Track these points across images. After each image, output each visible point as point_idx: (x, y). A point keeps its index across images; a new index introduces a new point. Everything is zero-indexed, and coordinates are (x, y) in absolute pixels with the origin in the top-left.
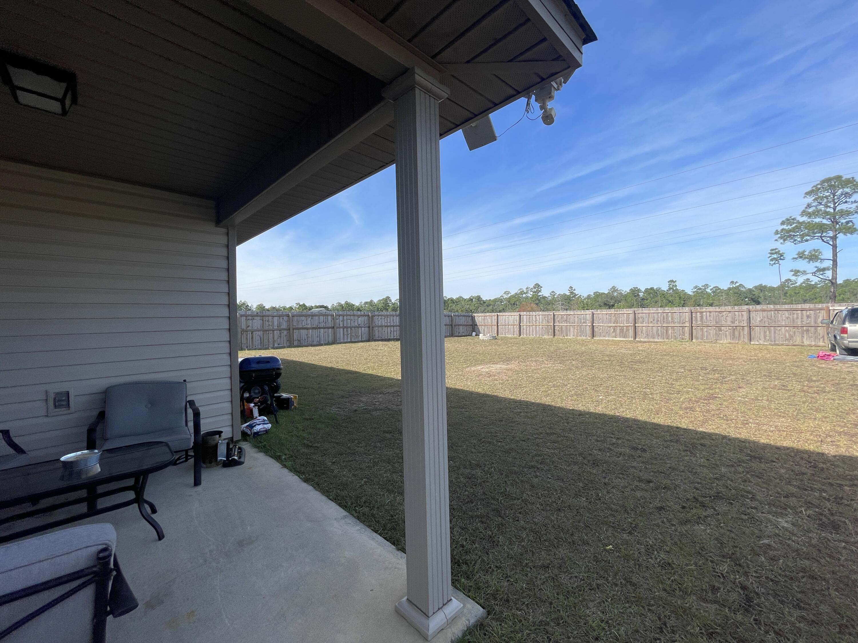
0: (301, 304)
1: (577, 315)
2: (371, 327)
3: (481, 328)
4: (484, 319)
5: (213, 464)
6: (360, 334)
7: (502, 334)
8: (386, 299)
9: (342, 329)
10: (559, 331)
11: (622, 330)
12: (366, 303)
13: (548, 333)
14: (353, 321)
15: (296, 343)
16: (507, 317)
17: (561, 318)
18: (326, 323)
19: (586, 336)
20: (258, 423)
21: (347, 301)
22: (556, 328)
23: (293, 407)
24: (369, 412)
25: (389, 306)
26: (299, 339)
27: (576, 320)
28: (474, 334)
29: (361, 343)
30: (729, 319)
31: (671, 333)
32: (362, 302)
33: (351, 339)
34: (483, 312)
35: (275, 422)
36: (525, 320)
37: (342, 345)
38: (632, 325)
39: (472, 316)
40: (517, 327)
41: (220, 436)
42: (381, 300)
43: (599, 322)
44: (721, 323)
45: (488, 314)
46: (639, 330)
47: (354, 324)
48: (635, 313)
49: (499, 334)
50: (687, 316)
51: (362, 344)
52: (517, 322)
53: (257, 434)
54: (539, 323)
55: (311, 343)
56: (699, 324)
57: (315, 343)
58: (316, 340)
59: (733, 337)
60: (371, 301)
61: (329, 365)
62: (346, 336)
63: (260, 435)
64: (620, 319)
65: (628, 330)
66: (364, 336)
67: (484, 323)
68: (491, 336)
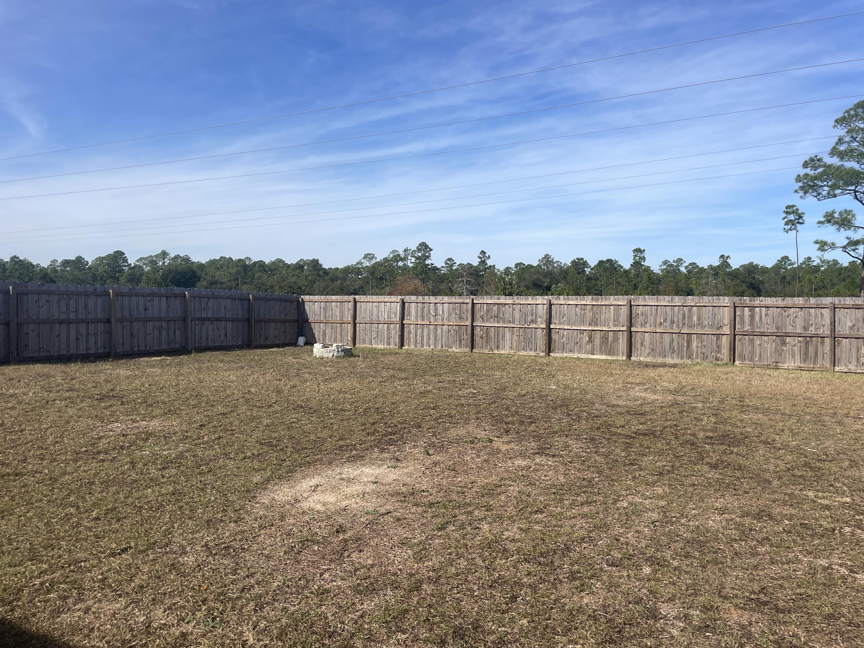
1: (518, 306)
2: (14, 324)
3: (317, 330)
4: (325, 309)
7: (364, 343)
10: (481, 337)
11: (605, 339)
12: (66, 263)
13: (460, 341)
16: (375, 304)
17: (488, 311)
19: (536, 350)
22: (477, 331)
27: (517, 316)
28: (301, 340)
30: (800, 323)
31: (697, 347)
32: (55, 261)
34: (324, 292)
36: (413, 312)
38: (625, 328)
39: (299, 301)
40: (395, 328)
42: (104, 258)
43: (562, 321)
44: (786, 330)
45: (333, 297)
46: (637, 339)
48: (631, 305)
49: (357, 342)
50: (726, 314)
52: (396, 316)
54: (443, 320)
56: (747, 331)
59: (805, 357)
60: (79, 259)
64: (603, 317)
65: (616, 339)
67: (324, 316)
68: (340, 349)
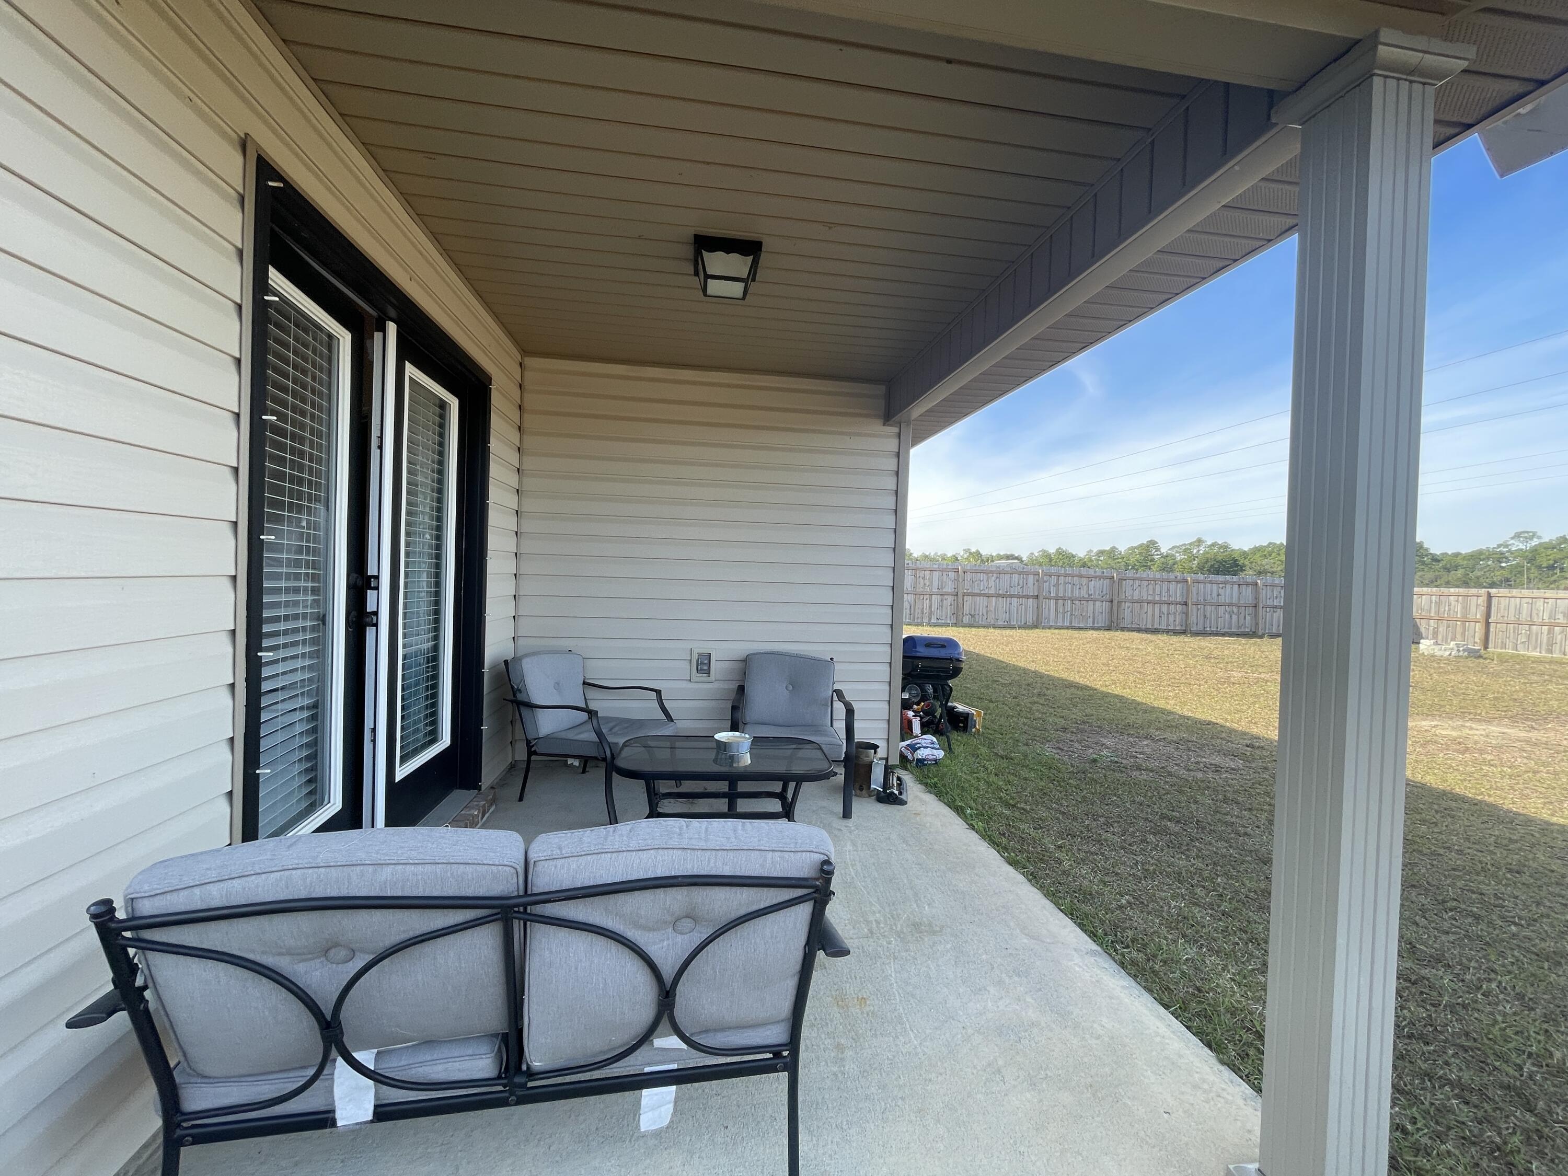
0: (973, 550)
2: (1115, 602)
3: (1425, 626)
4: (1438, 604)
5: (864, 792)
6: (1090, 614)
7: (1504, 646)
8: (1148, 546)
9: (1053, 602)
12: (1101, 552)
14: (1078, 587)
15: (966, 619)
16: (1525, 600)
18: (1023, 587)
20: (924, 745)
21: (1060, 548)
23: (974, 730)
24: (1124, 770)
25: (1152, 560)
26: (972, 613)
29: (1091, 632)
32: (1091, 551)
33: (1071, 623)
35: (949, 749)
37: (1052, 631)
41: (875, 753)
42: (1135, 548)
45: (1450, 590)
47: (1080, 593)
49: (1492, 645)
51: (1095, 634)
53: (921, 762)
55: (992, 622)
57: (1000, 623)
58: (1002, 618)
60: (1113, 549)
61: (1032, 667)
62: (1060, 616)
63: (926, 765)
66: (1100, 617)
67: (1435, 612)
68: (1461, 649)
